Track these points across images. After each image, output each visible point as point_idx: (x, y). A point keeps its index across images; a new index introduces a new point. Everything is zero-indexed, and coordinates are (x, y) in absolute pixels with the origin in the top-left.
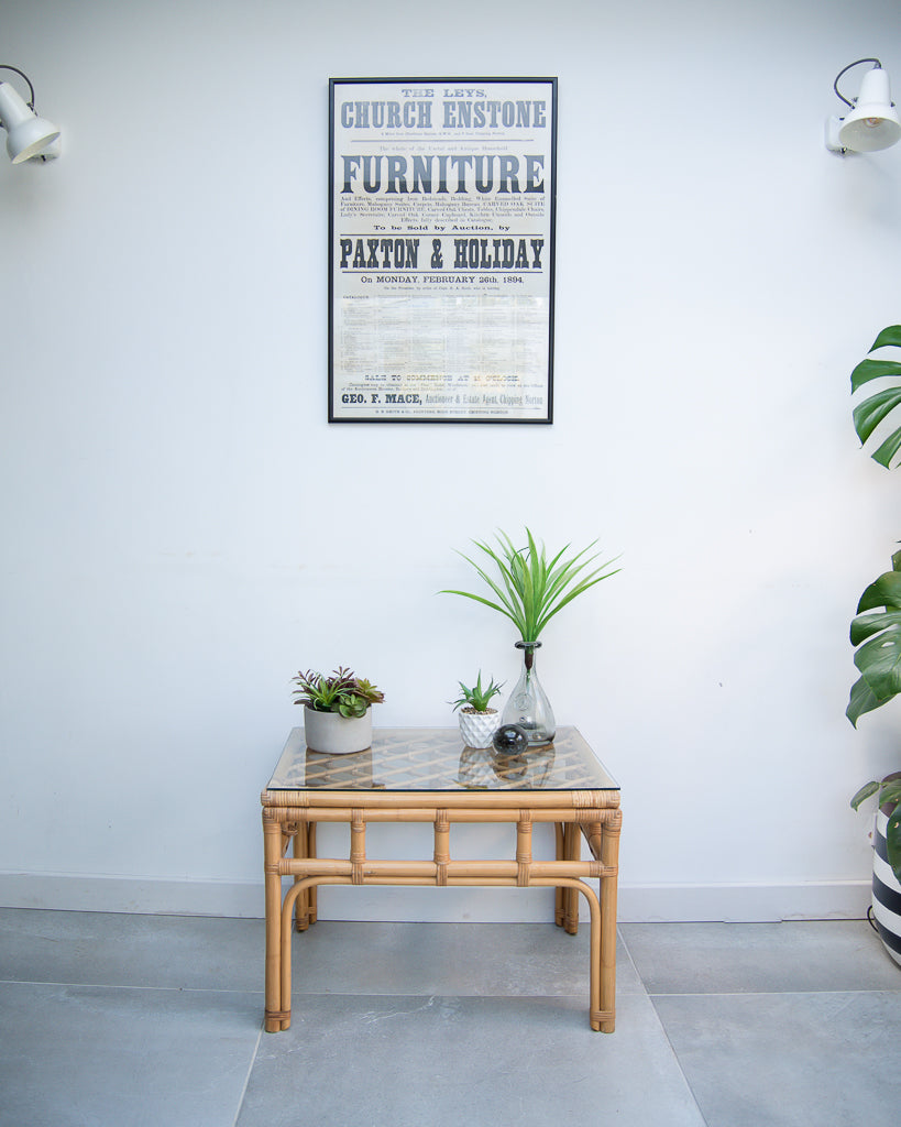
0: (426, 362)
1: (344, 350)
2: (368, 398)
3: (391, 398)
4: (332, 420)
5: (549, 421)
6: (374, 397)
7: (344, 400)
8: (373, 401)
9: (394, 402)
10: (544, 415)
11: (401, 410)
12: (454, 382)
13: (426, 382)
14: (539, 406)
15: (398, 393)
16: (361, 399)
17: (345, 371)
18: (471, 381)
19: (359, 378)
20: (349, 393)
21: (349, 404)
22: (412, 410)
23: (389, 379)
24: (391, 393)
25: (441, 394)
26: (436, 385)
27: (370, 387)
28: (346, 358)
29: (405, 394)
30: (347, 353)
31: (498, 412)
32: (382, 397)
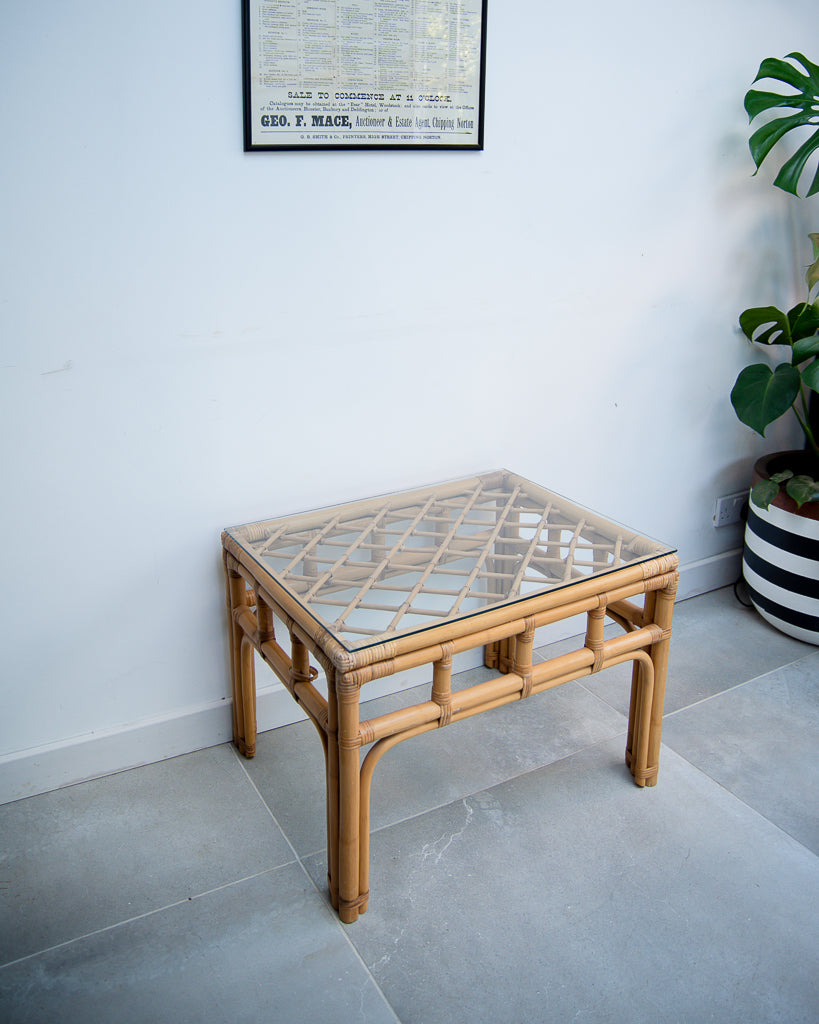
0: (357, 76)
1: (263, 59)
2: (292, 120)
3: (317, 120)
4: (249, 147)
5: (479, 147)
6: (299, 118)
7: (264, 123)
8: (298, 124)
9: (322, 125)
10: (474, 141)
11: (329, 135)
12: (387, 101)
13: (356, 101)
14: (469, 130)
15: (325, 114)
16: (283, 121)
17: (264, 87)
18: (403, 101)
19: (281, 96)
20: (270, 113)
21: (270, 128)
22: (341, 135)
23: (315, 98)
24: (318, 114)
25: (372, 116)
26: (367, 105)
27: (293, 106)
28: (265, 70)
29: (333, 115)
30: (266, 64)
31: (430, 137)
32: (307, 119)
